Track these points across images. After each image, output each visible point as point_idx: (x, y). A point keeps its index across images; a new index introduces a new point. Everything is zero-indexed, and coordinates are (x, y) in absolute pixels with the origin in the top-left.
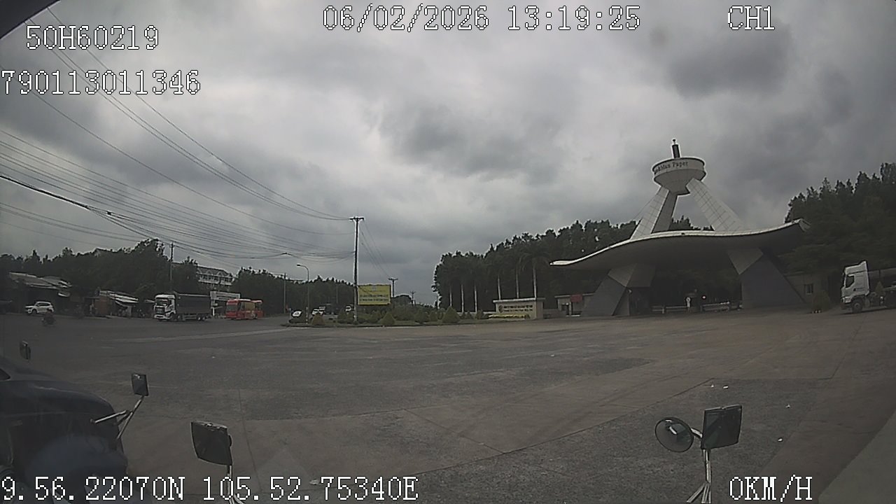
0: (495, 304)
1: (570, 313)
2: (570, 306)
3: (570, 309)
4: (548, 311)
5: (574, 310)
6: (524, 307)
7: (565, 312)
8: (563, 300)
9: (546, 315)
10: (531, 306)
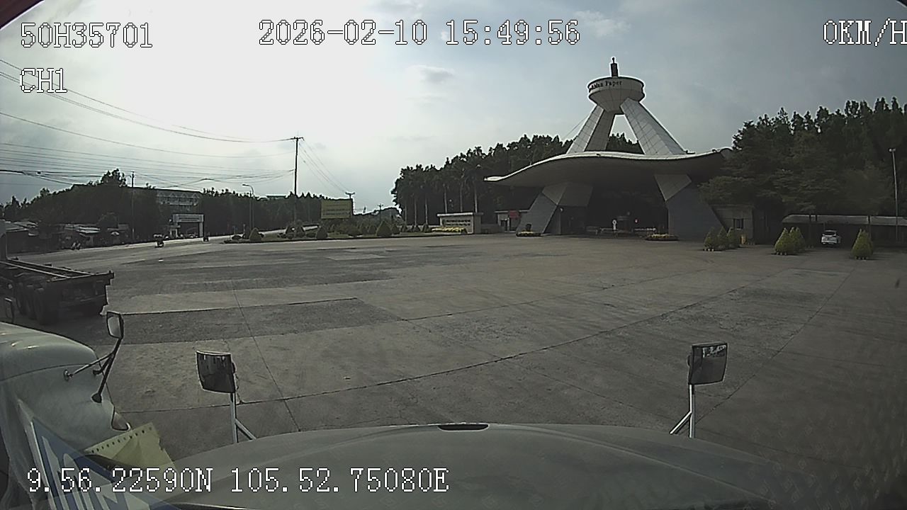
0: (439, 218)
1: (508, 229)
2: (508, 222)
3: (508, 225)
4: (487, 226)
5: (512, 226)
6: (463, 221)
7: (503, 228)
8: (503, 215)
9: (485, 230)
10: (469, 221)
